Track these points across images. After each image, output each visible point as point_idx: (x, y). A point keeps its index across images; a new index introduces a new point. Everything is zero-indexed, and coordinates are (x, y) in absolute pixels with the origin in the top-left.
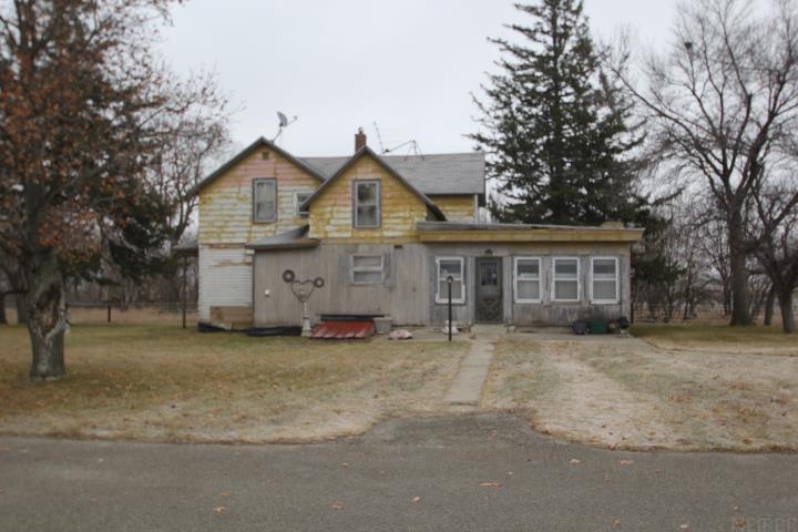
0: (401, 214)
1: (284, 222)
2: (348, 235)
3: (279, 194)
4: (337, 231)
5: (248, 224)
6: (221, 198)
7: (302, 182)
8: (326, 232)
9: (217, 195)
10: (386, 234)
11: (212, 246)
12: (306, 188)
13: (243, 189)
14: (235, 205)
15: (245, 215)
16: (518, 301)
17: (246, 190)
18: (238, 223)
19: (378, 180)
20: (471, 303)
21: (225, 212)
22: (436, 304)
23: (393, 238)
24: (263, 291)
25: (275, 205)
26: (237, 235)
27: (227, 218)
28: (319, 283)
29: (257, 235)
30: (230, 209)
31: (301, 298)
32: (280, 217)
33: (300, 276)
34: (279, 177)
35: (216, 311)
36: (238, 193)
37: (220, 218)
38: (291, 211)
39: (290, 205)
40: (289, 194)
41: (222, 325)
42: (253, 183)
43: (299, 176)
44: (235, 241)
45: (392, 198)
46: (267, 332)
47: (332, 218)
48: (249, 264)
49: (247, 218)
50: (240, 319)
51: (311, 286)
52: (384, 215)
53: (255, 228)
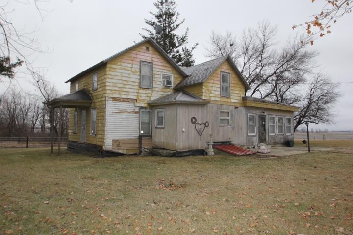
0: (237, 92)
1: (157, 89)
2: (218, 99)
3: (154, 72)
4: (215, 97)
5: (137, 87)
6: (121, 69)
7: (166, 68)
8: (210, 97)
9: (119, 67)
10: (233, 101)
11: (114, 99)
12: (167, 71)
13: (134, 66)
14: (129, 75)
15: (135, 82)
16: (270, 134)
17: (136, 67)
18: (131, 87)
19: (229, 73)
20: (258, 136)
21: (123, 78)
22: (248, 136)
23: (235, 103)
24: (182, 129)
25: (151, 78)
26: (130, 94)
27: (124, 82)
28: (207, 124)
29: (142, 95)
30: (127, 77)
31: (200, 133)
32: (154, 86)
33: (199, 121)
34: (154, 63)
35: (116, 142)
36: (132, 68)
37: (120, 82)
38: (160, 83)
39: (159, 80)
40: (160, 73)
41: (120, 151)
42: (140, 63)
43: (164, 64)
44: (129, 97)
45: (234, 83)
46: (185, 154)
47: (212, 90)
48: (136, 112)
49: (137, 84)
50: (131, 147)
51: (203, 126)
52: (231, 91)
53: (141, 91)
